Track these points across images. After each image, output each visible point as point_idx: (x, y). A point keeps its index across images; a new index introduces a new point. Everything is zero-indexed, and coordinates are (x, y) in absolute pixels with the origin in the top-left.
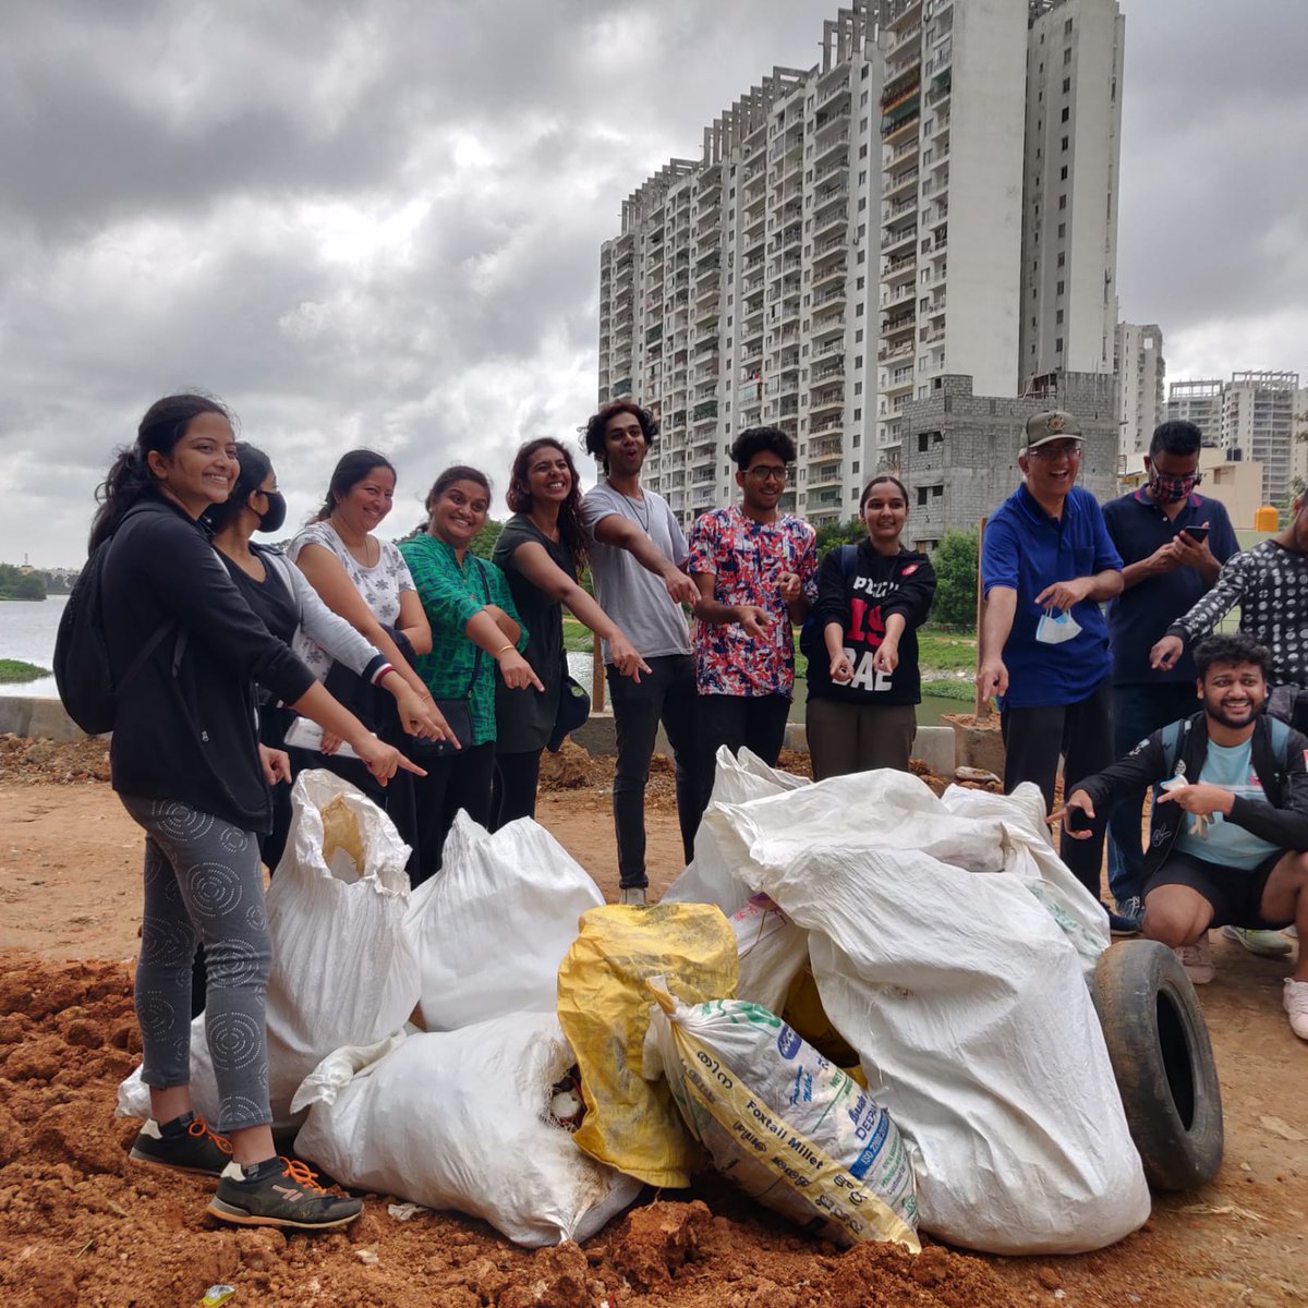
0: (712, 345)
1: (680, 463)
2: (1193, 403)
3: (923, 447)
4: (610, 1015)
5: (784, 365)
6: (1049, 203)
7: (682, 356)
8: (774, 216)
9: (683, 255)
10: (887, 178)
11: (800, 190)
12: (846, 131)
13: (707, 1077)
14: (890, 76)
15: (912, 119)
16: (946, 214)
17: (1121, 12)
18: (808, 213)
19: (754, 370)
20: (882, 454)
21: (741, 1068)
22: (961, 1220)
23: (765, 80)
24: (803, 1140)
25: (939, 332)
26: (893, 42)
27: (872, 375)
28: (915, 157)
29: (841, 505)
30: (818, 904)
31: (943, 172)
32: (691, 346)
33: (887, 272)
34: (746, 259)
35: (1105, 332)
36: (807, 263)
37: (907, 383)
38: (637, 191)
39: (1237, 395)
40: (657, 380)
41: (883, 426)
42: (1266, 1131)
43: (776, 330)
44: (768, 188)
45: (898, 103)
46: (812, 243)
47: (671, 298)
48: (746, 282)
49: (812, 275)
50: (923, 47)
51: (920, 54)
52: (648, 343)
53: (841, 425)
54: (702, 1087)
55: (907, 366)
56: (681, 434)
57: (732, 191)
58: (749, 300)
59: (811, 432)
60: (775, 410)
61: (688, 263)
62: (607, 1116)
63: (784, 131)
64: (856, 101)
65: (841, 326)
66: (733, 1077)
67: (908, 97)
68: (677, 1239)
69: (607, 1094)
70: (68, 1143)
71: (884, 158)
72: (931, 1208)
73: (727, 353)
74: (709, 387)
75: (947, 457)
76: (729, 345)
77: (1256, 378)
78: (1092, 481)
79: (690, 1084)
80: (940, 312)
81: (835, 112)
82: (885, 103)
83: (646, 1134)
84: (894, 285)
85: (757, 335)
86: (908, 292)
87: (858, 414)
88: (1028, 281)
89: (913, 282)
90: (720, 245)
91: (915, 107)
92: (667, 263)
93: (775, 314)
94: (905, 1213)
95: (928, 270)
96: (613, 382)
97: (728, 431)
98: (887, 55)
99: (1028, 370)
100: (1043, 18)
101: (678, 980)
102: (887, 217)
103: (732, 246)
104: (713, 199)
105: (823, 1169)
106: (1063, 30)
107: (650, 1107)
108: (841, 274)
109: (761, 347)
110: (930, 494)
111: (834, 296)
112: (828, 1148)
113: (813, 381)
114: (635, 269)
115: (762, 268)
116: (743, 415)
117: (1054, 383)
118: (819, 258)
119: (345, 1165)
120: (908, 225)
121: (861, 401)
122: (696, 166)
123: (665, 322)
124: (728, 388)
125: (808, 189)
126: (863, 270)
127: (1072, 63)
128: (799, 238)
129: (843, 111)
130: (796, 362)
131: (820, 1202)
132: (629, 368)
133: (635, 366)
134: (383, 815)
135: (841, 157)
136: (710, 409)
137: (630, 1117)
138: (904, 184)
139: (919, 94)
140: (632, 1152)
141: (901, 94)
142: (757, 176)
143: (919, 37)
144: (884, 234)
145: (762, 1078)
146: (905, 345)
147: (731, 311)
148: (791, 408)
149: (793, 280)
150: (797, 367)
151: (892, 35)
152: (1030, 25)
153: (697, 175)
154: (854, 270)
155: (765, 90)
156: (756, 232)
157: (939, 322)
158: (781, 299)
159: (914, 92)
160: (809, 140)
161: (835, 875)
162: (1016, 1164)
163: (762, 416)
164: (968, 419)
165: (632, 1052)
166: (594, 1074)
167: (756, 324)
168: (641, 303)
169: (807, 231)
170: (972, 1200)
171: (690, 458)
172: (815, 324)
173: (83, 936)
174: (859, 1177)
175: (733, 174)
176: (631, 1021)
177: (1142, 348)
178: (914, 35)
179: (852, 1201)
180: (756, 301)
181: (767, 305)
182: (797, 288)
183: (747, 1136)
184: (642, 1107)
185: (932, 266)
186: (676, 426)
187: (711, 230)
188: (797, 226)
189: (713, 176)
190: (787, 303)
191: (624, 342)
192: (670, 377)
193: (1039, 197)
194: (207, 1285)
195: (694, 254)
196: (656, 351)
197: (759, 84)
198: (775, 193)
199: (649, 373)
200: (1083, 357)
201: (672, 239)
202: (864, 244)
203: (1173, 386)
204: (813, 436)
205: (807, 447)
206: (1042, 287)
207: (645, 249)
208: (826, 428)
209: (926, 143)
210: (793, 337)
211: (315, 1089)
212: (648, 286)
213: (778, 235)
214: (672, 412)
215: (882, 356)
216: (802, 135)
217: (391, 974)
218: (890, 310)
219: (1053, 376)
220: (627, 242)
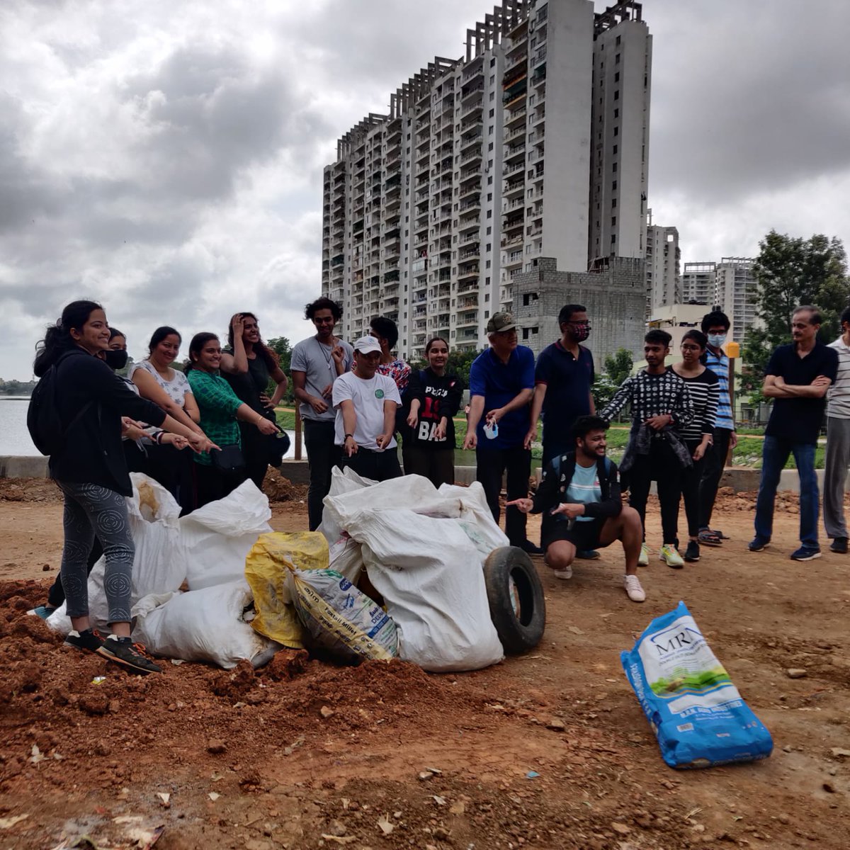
0: (395, 234)
1: (375, 310)
2: (699, 277)
3: (526, 303)
4: (268, 575)
5: (441, 248)
6: (607, 150)
7: (376, 241)
8: (435, 152)
9: (377, 176)
10: (506, 130)
11: (452, 136)
12: (481, 100)
13: (309, 598)
14: (508, 66)
15: (522, 94)
16: (543, 155)
17: (650, 33)
18: (457, 151)
19: (422, 251)
20: (503, 306)
21: (322, 594)
22: (417, 657)
23: (430, 65)
24: (348, 623)
25: (539, 229)
26: (511, 45)
27: (497, 256)
28: (524, 118)
29: (477, 338)
30: (364, 532)
31: (541, 128)
32: (382, 235)
33: (506, 191)
34: (417, 180)
35: (642, 231)
36: (456, 184)
37: (518, 262)
38: (347, 133)
39: (724, 271)
40: (360, 256)
41: (504, 288)
42: (569, 632)
43: (437, 226)
44: (432, 134)
45: (513, 84)
46: (459, 170)
47: (370, 204)
48: (417, 194)
49: (459, 191)
50: (529, 49)
51: (527, 53)
52: (354, 232)
53: (478, 288)
54: (306, 602)
55: (519, 250)
56: (376, 291)
57: (409, 136)
58: (420, 206)
59: (459, 291)
60: (436, 276)
61: (380, 181)
62: (266, 617)
63: (442, 98)
64: (487, 81)
65: (477, 224)
66: (319, 598)
67: (519, 80)
68: (293, 663)
69: (267, 608)
70: (30, 630)
71: (505, 118)
72: (405, 653)
73: (405, 240)
74: (393, 261)
75: (541, 309)
76: (407, 234)
77: (735, 261)
78: (630, 325)
79: (302, 602)
80: (539, 217)
81: (474, 87)
82: (505, 83)
83: (284, 625)
84: (511, 199)
85: (424, 229)
86: (519, 204)
87: (488, 280)
88: (594, 198)
89: (523, 197)
90: (400, 170)
91: (523, 87)
92: (366, 180)
93: (436, 215)
94: (390, 651)
95: (532, 189)
96: (332, 256)
97: (406, 290)
98: (507, 53)
99: (594, 254)
100: (602, 34)
101: (300, 562)
102: (506, 156)
103: (408, 171)
104: (396, 140)
105: (356, 635)
106: (615, 42)
107: (286, 614)
108: (477, 191)
109: (427, 236)
110: (530, 332)
111: (473, 205)
112: (359, 626)
113: (460, 259)
114: (346, 184)
115: (428, 186)
116: (416, 280)
117: (607, 264)
118: (464, 180)
119: (152, 645)
120: (519, 161)
121: (490, 273)
122: (385, 118)
123: (366, 219)
124: (406, 262)
125: (457, 136)
126: (491, 189)
127: (620, 63)
128: (451, 167)
129: (479, 87)
130: (450, 247)
131: (355, 648)
132: (342, 248)
133: (346, 247)
134: (169, 494)
135: (477, 116)
136: (394, 275)
137: (277, 618)
138: (517, 135)
139: (526, 78)
140: (277, 632)
141: (515, 78)
142: (425, 126)
143: (526, 43)
144: (504, 166)
145: (332, 598)
146: (517, 237)
147: (407, 213)
148: (446, 276)
149: (447, 193)
150: (450, 250)
151: (510, 40)
152: (595, 38)
153: (386, 124)
154: (486, 189)
155: (430, 71)
156: (424, 162)
157: (539, 223)
158: (440, 206)
159: (523, 77)
160: (457, 104)
161: (371, 519)
162: (440, 634)
163: (428, 280)
164: (554, 286)
165: (279, 592)
166: (261, 600)
167: (423, 221)
168: (350, 206)
169: (456, 162)
170: (422, 649)
171: (382, 307)
172: (461, 223)
173: (13, 571)
174: (371, 638)
175: (409, 124)
176: (278, 578)
177: (666, 241)
178: (523, 41)
179: (368, 647)
180: (424, 207)
181: (431, 209)
182: (450, 199)
183: (325, 622)
184: (282, 614)
185: (534, 187)
186: (372, 286)
187: (395, 160)
188: (450, 159)
189: (396, 125)
190: (444, 209)
191: (339, 231)
192: (369, 254)
193: (601, 146)
194: (94, 677)
195: (384, 175)
196: (360, 237)
197: (426, 67)
198: (436, 137)
199: (355, 252)
200: (628, 247)
201: (370, 166)
202: (492, 172)
203: (686, 265)
204: (460, 294)
205: (456, 302)
206: (603, 202)
207: (352, 171)
208: (468, 289)
209: (530, 109)
210: (447, 230)
211: (137, 610)
212: (355, 195)
213: (438, 165)
214: (370, 277)
215: (503, 244)
216: (453, 101)
217: (171, 561)
218: (508, 215)
219: (607, 259)
220: (340, 166)
